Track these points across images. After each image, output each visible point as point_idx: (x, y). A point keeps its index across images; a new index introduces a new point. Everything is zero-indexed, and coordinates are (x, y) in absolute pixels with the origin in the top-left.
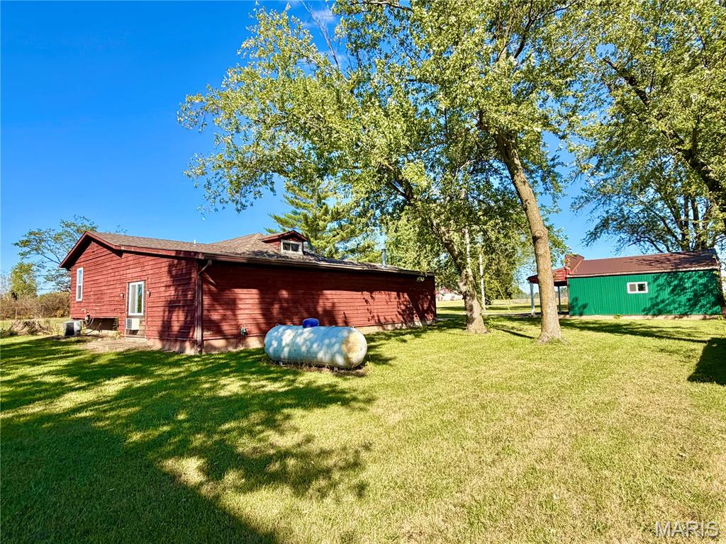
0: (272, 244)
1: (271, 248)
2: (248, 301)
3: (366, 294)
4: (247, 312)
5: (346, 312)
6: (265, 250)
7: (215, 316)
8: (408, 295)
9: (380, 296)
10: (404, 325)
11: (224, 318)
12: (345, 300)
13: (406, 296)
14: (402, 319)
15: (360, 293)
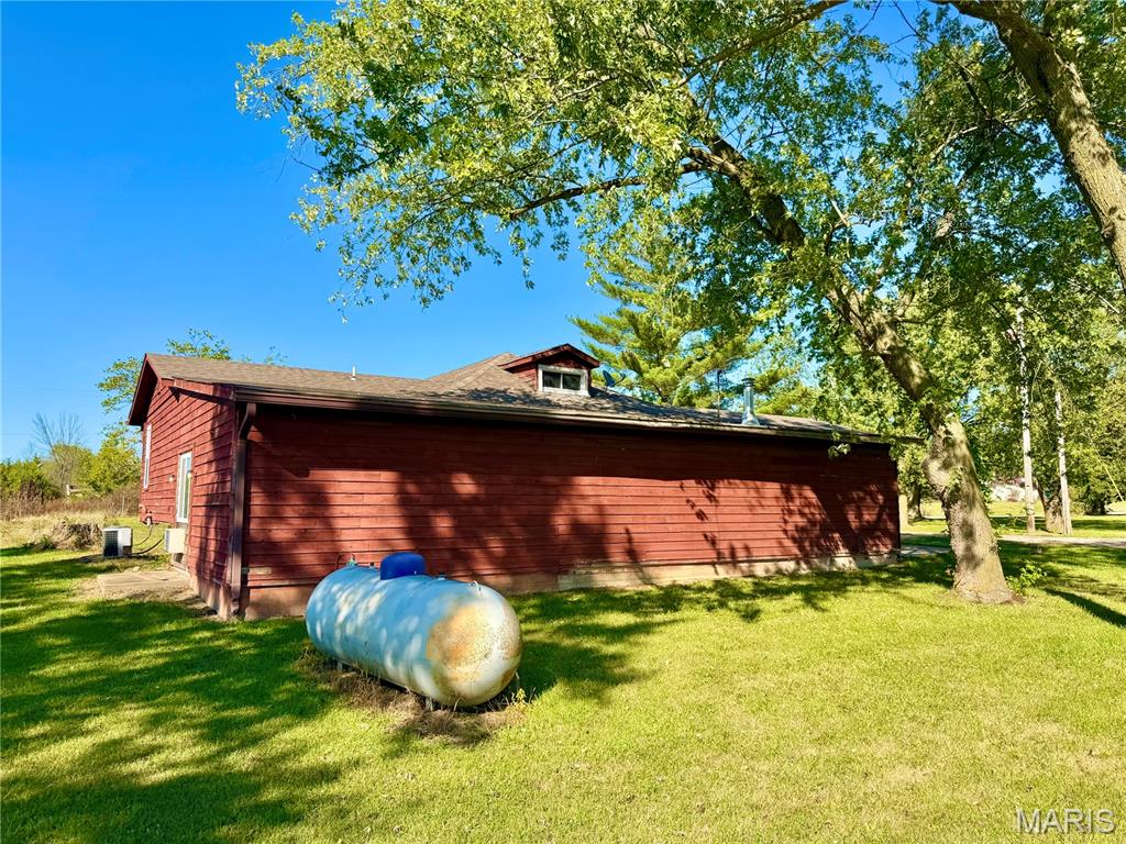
0: (522, 374)
1: (516, 384)
2: (367, 499)
3: (693, 489)
4: (364, 523)
5: (632, 529)
6: (502, 389)
7: (281, 533)
8: (814, 491)
9: (734, 493)
10: (804, 566)
11: (303, 537)
12: (631, 501)
13: (810, 494)
14: (796, 551)
15: (677, 483)
